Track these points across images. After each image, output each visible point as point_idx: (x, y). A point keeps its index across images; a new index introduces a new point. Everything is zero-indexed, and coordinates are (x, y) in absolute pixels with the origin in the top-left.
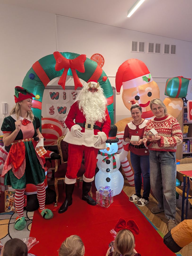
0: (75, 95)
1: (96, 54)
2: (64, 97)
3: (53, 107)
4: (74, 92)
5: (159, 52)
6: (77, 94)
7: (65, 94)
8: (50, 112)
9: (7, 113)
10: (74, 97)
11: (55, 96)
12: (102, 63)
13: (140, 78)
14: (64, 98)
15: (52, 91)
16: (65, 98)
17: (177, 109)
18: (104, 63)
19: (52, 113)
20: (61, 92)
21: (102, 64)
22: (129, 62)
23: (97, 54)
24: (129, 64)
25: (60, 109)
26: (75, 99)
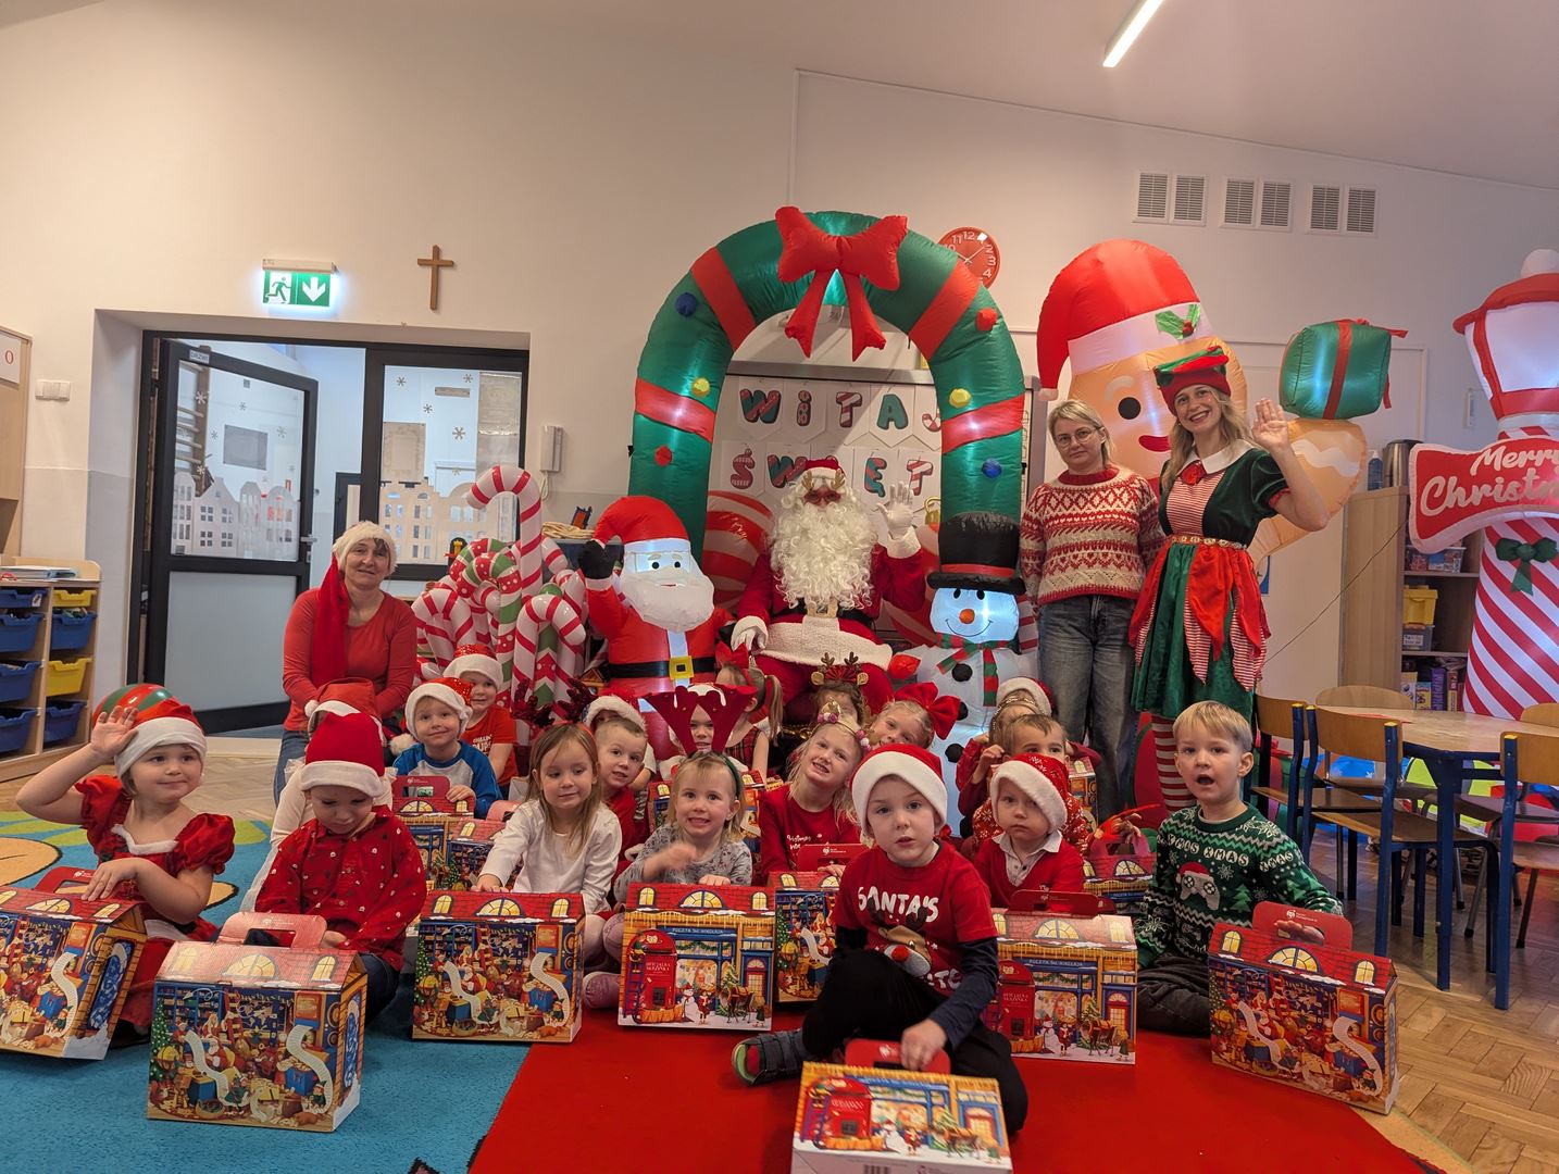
0: (850, 409)
1: (959, 232)
2: (801, 413)
3: (748, 454)
4: (849, 395)
5: (1284, 223)
6: (859, 404)
7: (806, 401)
8: (733, 477)
9: (557, 469)
10: (846, 416)
11: (760, 408)
12: (989, 270)
13: (1146, 322)
14: (801, 417)
15: (752, 385)
16: (804, 417)
17: (1331, 470)
18: (995, 269)
19: (741, 484)
20: (789, 391)
21: (989, 275)
22: (1102, 255)
23: (968, 230)
24: (1098, 263)
25: (779, 464)
26: (848, 424)
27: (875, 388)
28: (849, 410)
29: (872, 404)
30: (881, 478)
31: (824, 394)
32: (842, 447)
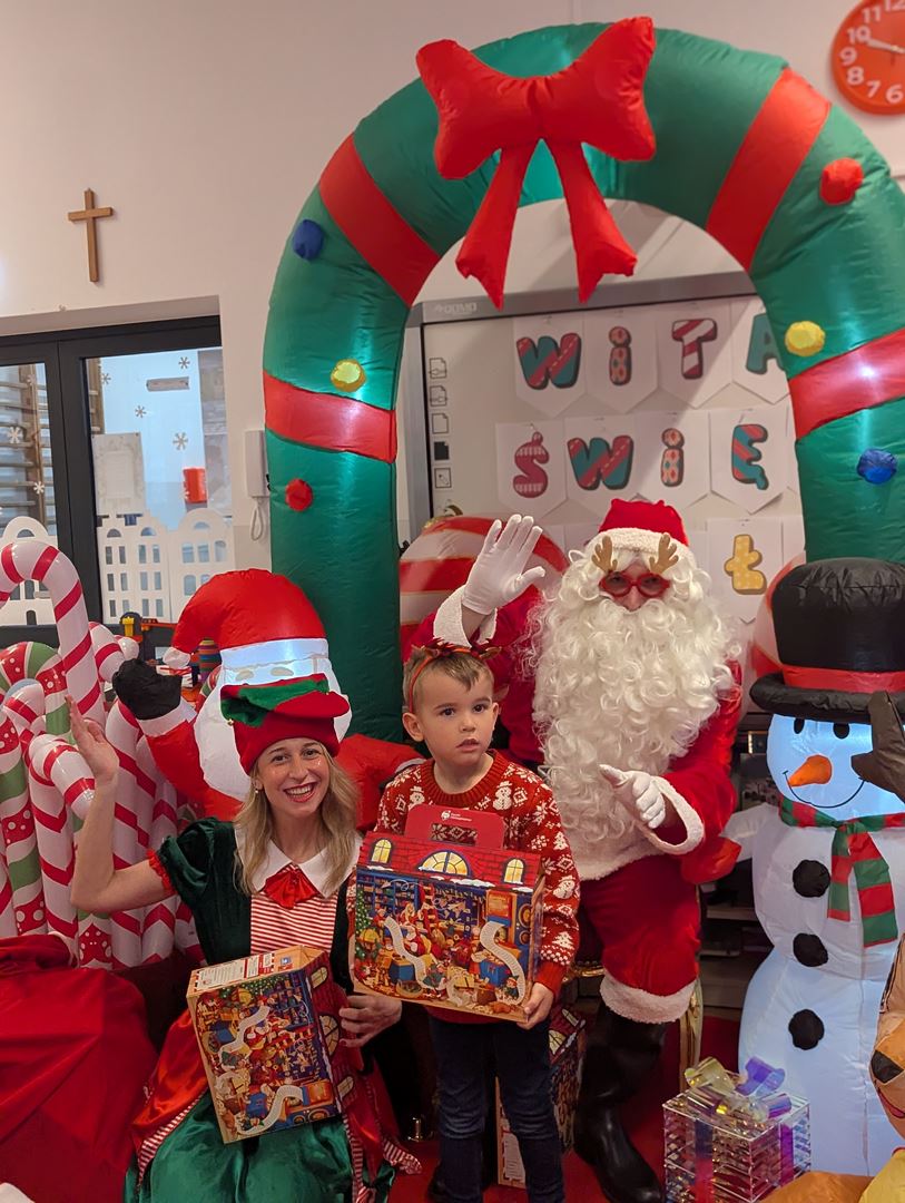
2: (616, 364)
3: (538, 441)
4: (693, 324)
6: (712, 335)
7: (622, 343)
8: (517, 480)
10: (692, 360)
11: (550, 365)
14: (618, 370)
15: (534, 329)
16: (622, 371)
19: (529, 488)
20: (593, 330)
25: (588, 452)
26: (696, 373)
27: (737, 305)
28: (696, 348)
29: (734, 334)
30: (759, 457)
31: (650, 328)
32: (689, 413)
